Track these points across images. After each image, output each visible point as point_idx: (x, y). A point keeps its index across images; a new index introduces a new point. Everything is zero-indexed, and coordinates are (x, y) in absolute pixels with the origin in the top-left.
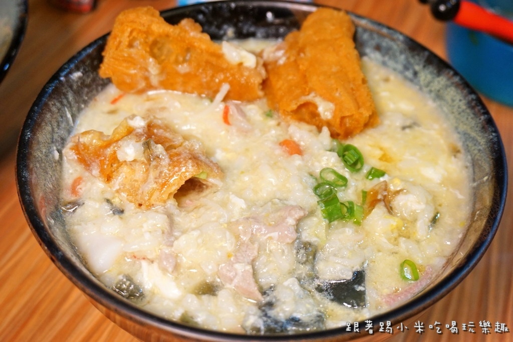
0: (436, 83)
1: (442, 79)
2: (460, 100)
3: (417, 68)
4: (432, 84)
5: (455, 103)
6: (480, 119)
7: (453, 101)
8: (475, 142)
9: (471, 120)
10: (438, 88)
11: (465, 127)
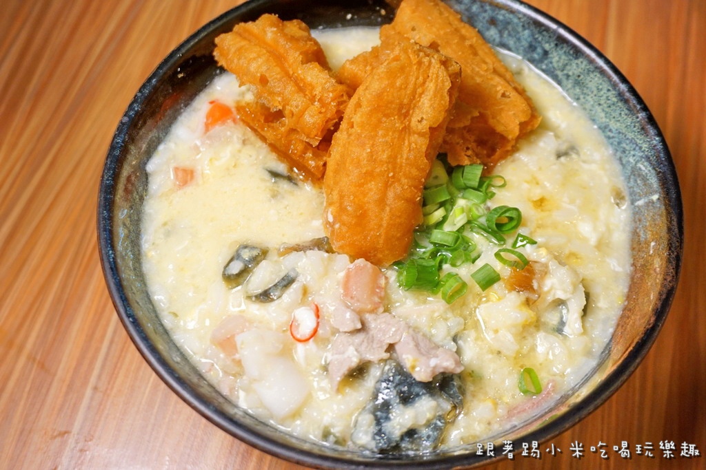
0: (574, 66)
1: (582, 62)
2: (609, 90)
3: (547, 47)
4: (568, 67)
5: (602, 93)
6: (637, 118)
7: (599, 90)
8: (635, 146)
9: (625, 117)
10: (577, 72)
11: (618, 124)
